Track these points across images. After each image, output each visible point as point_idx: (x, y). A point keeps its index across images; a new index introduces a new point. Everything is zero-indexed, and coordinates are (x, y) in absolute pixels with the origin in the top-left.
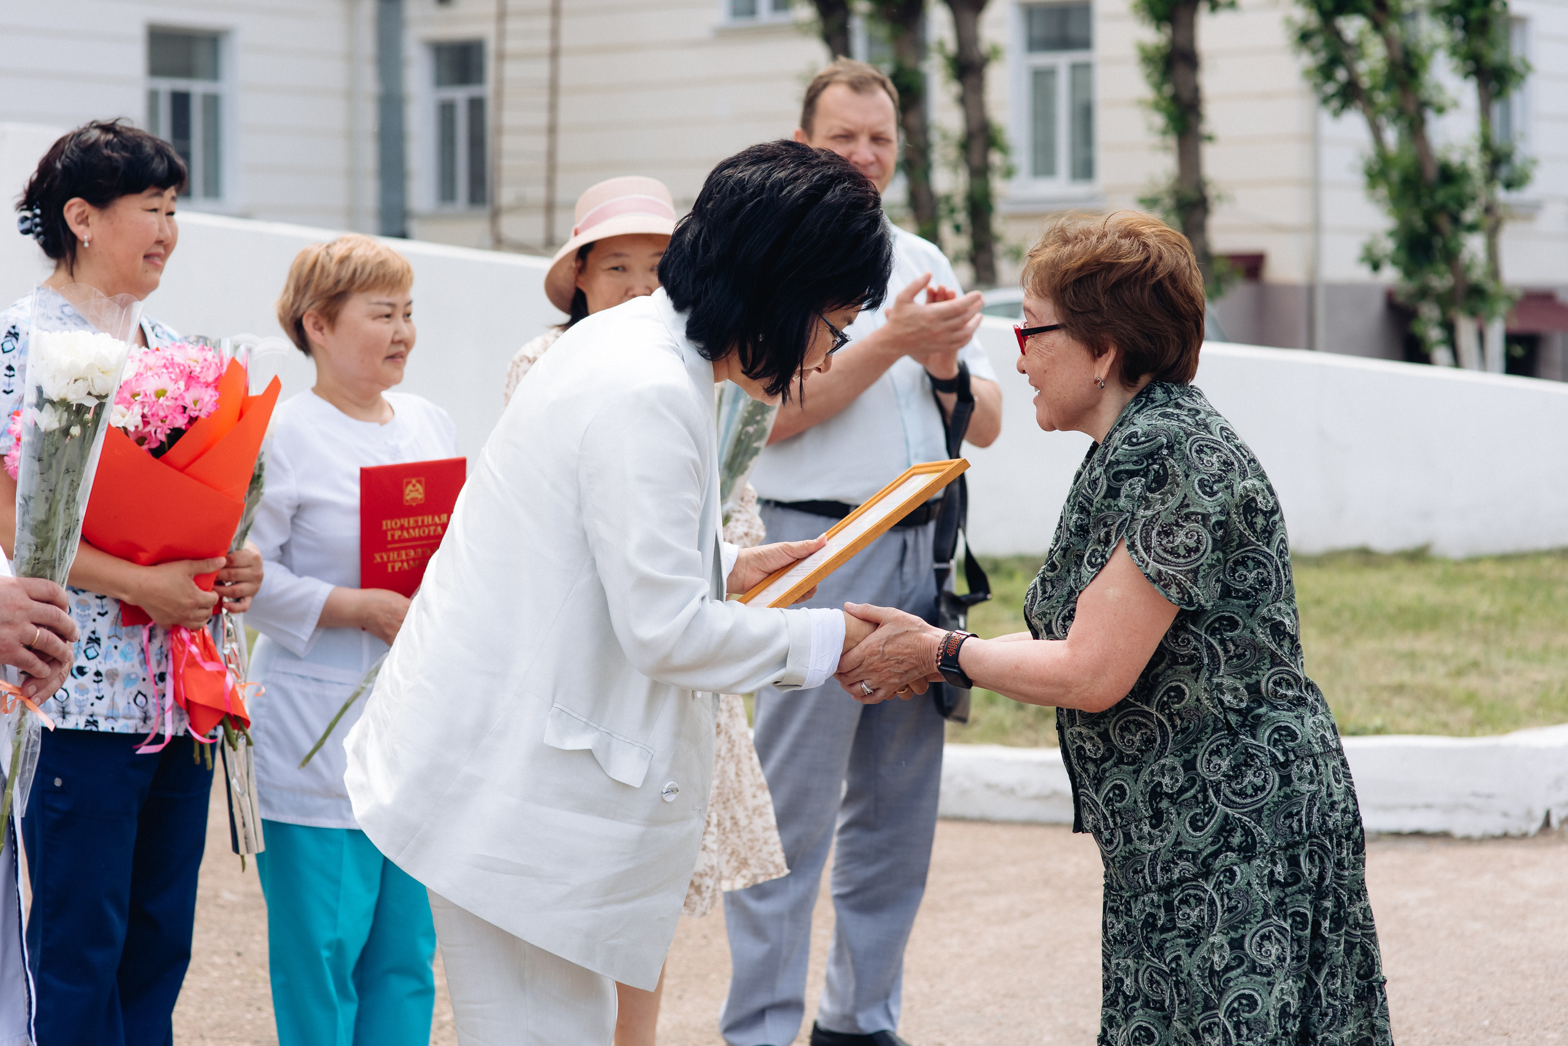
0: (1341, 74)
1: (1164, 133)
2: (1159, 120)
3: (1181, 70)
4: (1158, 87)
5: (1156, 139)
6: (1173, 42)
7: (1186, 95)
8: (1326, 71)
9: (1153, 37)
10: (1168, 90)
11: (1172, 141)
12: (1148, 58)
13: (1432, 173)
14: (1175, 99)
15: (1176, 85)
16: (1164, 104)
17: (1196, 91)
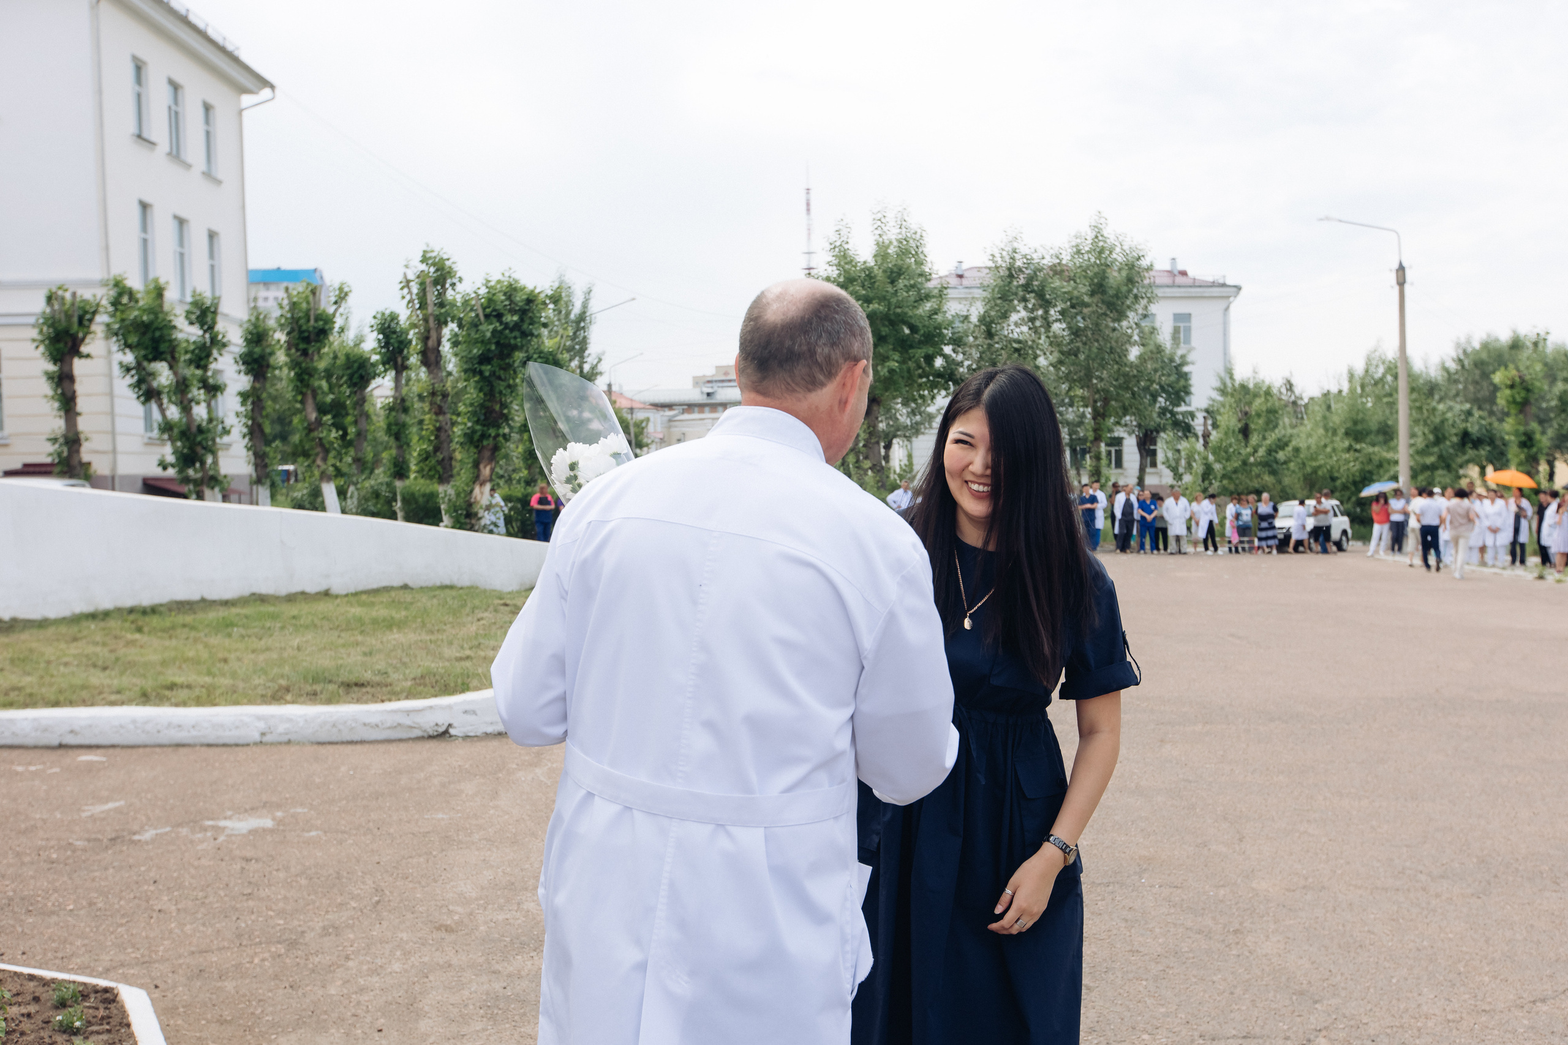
0: (144, 387)
1: (59, 410)
2: (56, 405)
3: (66, 383)
4: (55, 391)
5: (55, 413)
6: (61, 369)
7: (69, 394)
8: (138, 385)
9: (52, 368)
10: (59, 391)
11: (62, 413)
12: (50, 377)
13: (194, 429)
14: (63, 394)
15: (63, 389)
16: (57, 397)
17: (74, 392)
